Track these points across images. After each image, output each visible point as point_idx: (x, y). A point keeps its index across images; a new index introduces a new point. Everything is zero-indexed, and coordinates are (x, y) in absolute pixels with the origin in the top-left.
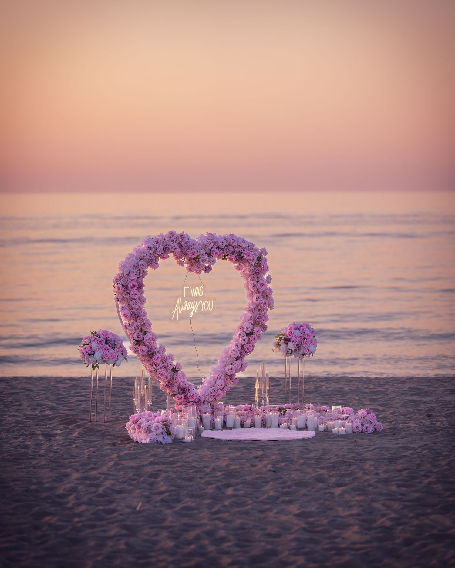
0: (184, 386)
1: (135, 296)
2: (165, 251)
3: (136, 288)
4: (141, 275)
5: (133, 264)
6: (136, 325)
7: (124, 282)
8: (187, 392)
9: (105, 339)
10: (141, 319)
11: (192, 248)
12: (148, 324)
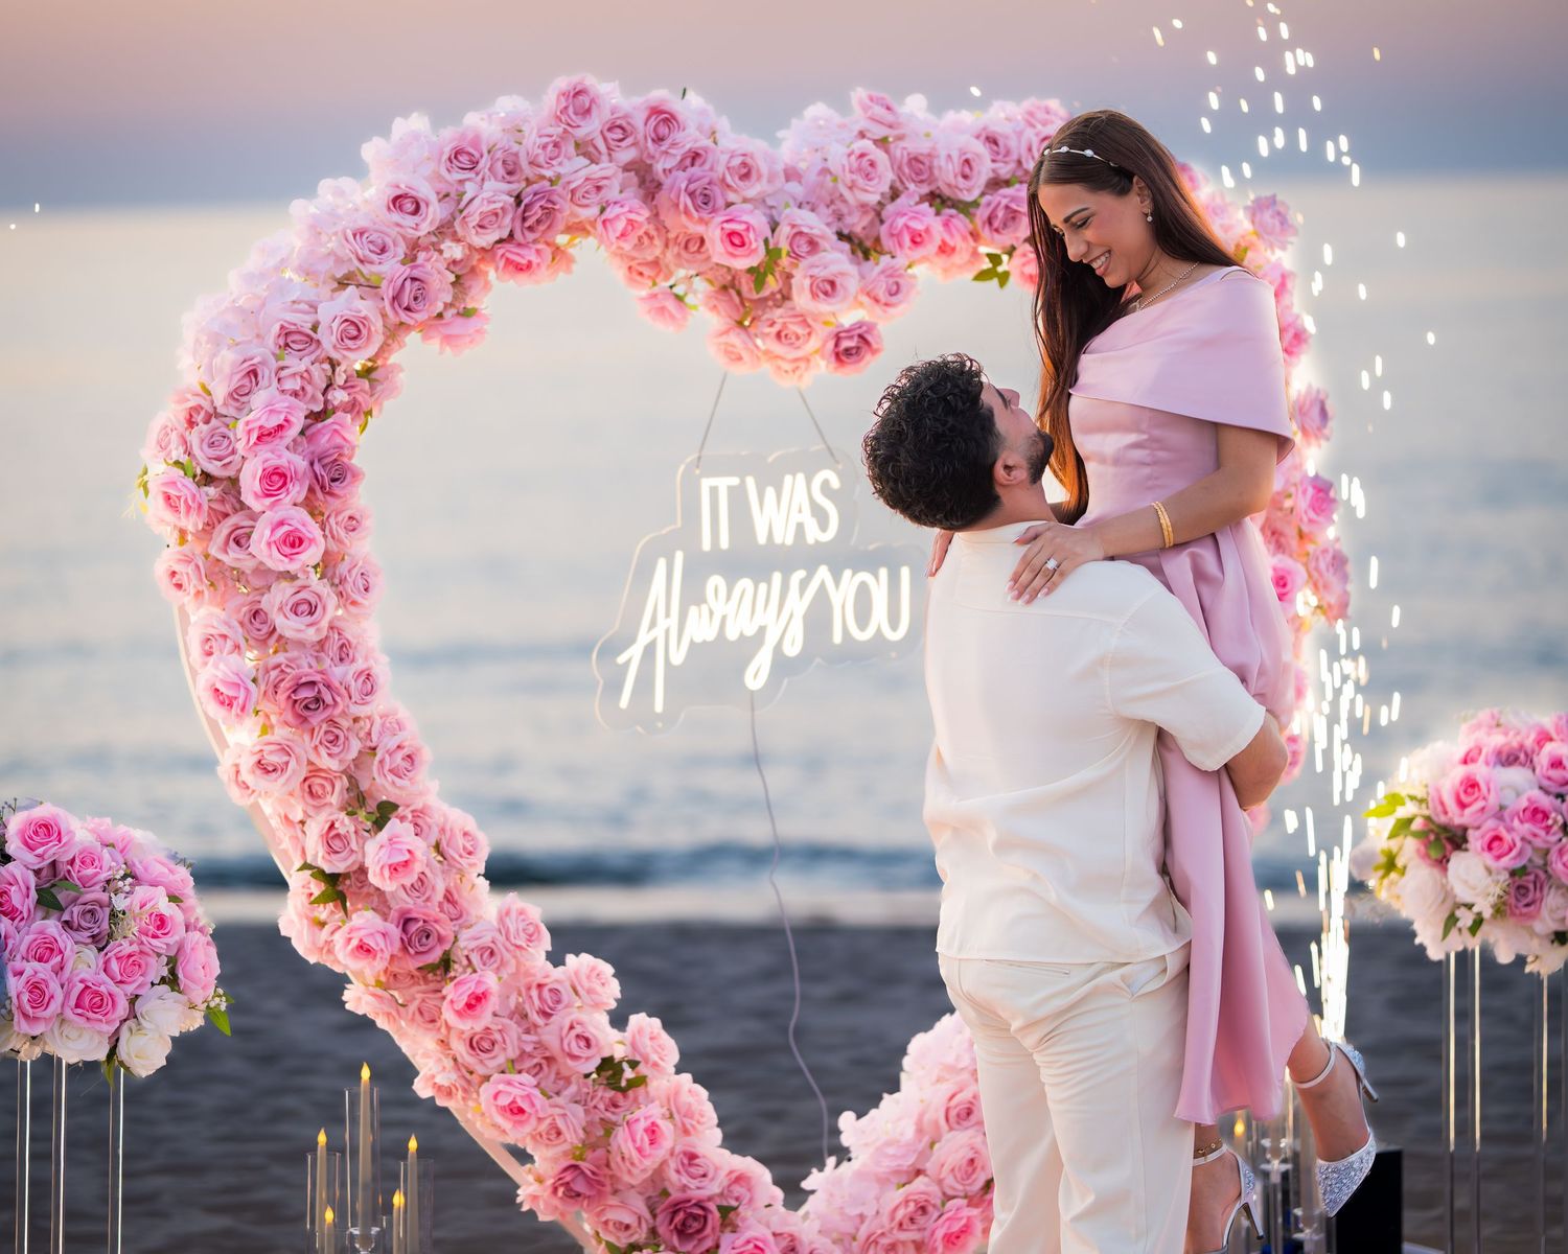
0: (693, 1184)
1: (288, 550)
2: (524, 219)
3: (297, 491)
4: (339, 397)
5: (280, 314)
6: (310, 763)
7: (212, 452)
8: (708, 1230)
9: (37, 872)
10: (345, 723)
11: (732, 197)
12: (400, 755)
